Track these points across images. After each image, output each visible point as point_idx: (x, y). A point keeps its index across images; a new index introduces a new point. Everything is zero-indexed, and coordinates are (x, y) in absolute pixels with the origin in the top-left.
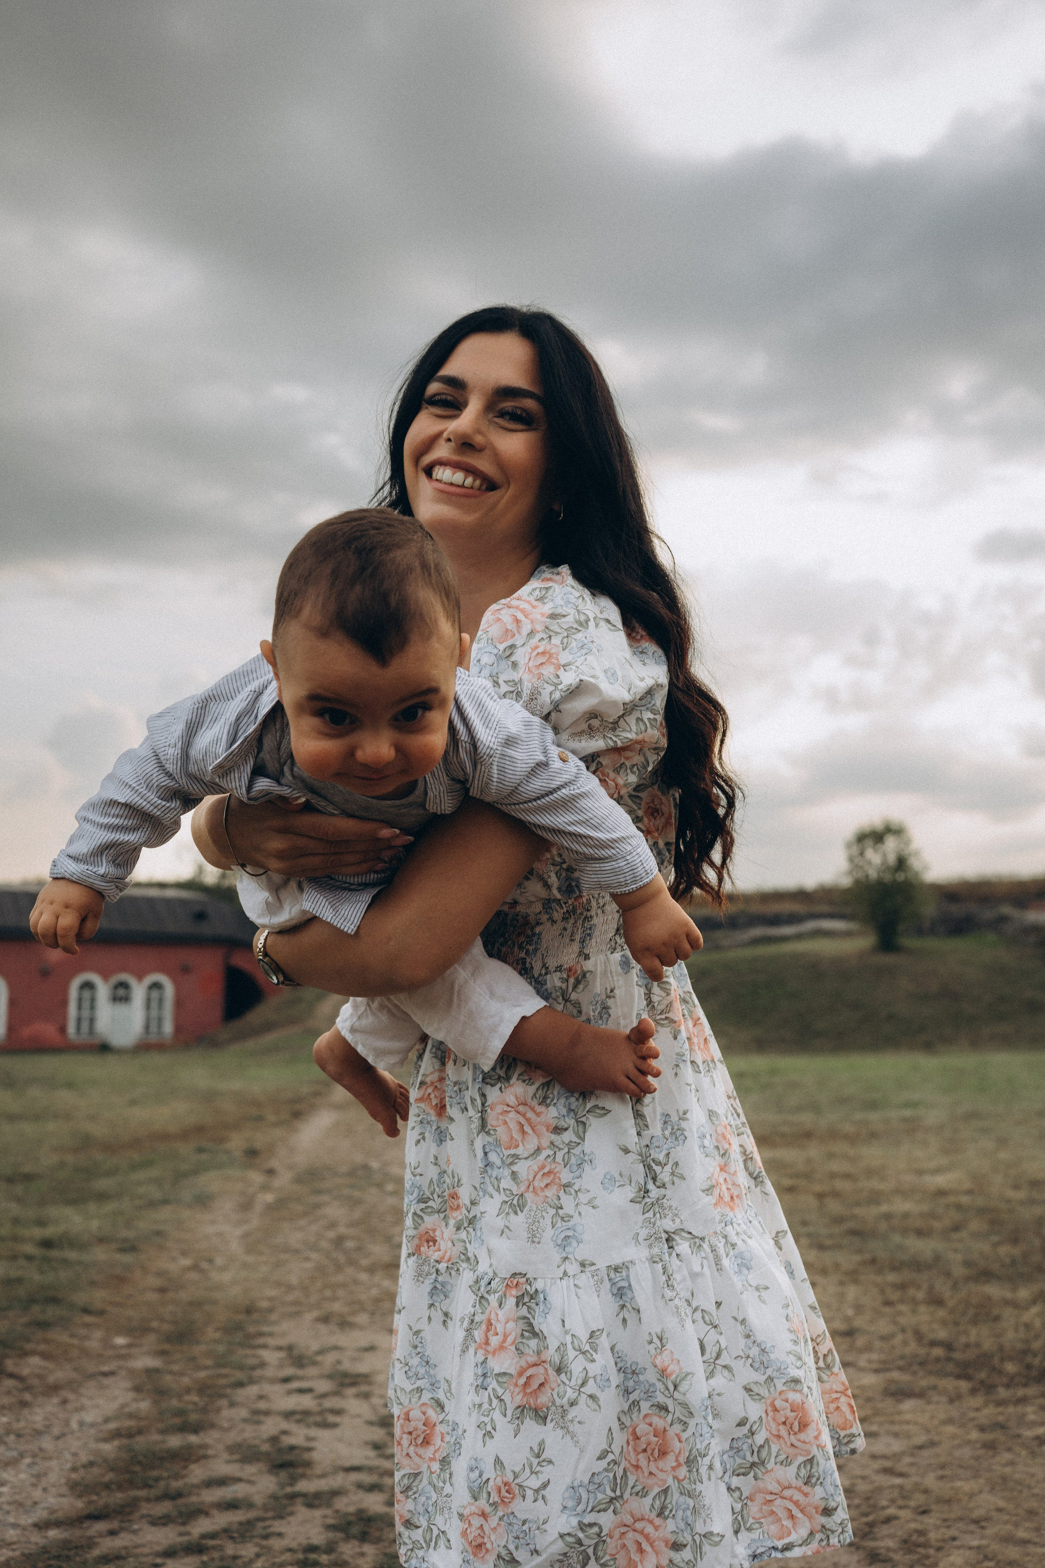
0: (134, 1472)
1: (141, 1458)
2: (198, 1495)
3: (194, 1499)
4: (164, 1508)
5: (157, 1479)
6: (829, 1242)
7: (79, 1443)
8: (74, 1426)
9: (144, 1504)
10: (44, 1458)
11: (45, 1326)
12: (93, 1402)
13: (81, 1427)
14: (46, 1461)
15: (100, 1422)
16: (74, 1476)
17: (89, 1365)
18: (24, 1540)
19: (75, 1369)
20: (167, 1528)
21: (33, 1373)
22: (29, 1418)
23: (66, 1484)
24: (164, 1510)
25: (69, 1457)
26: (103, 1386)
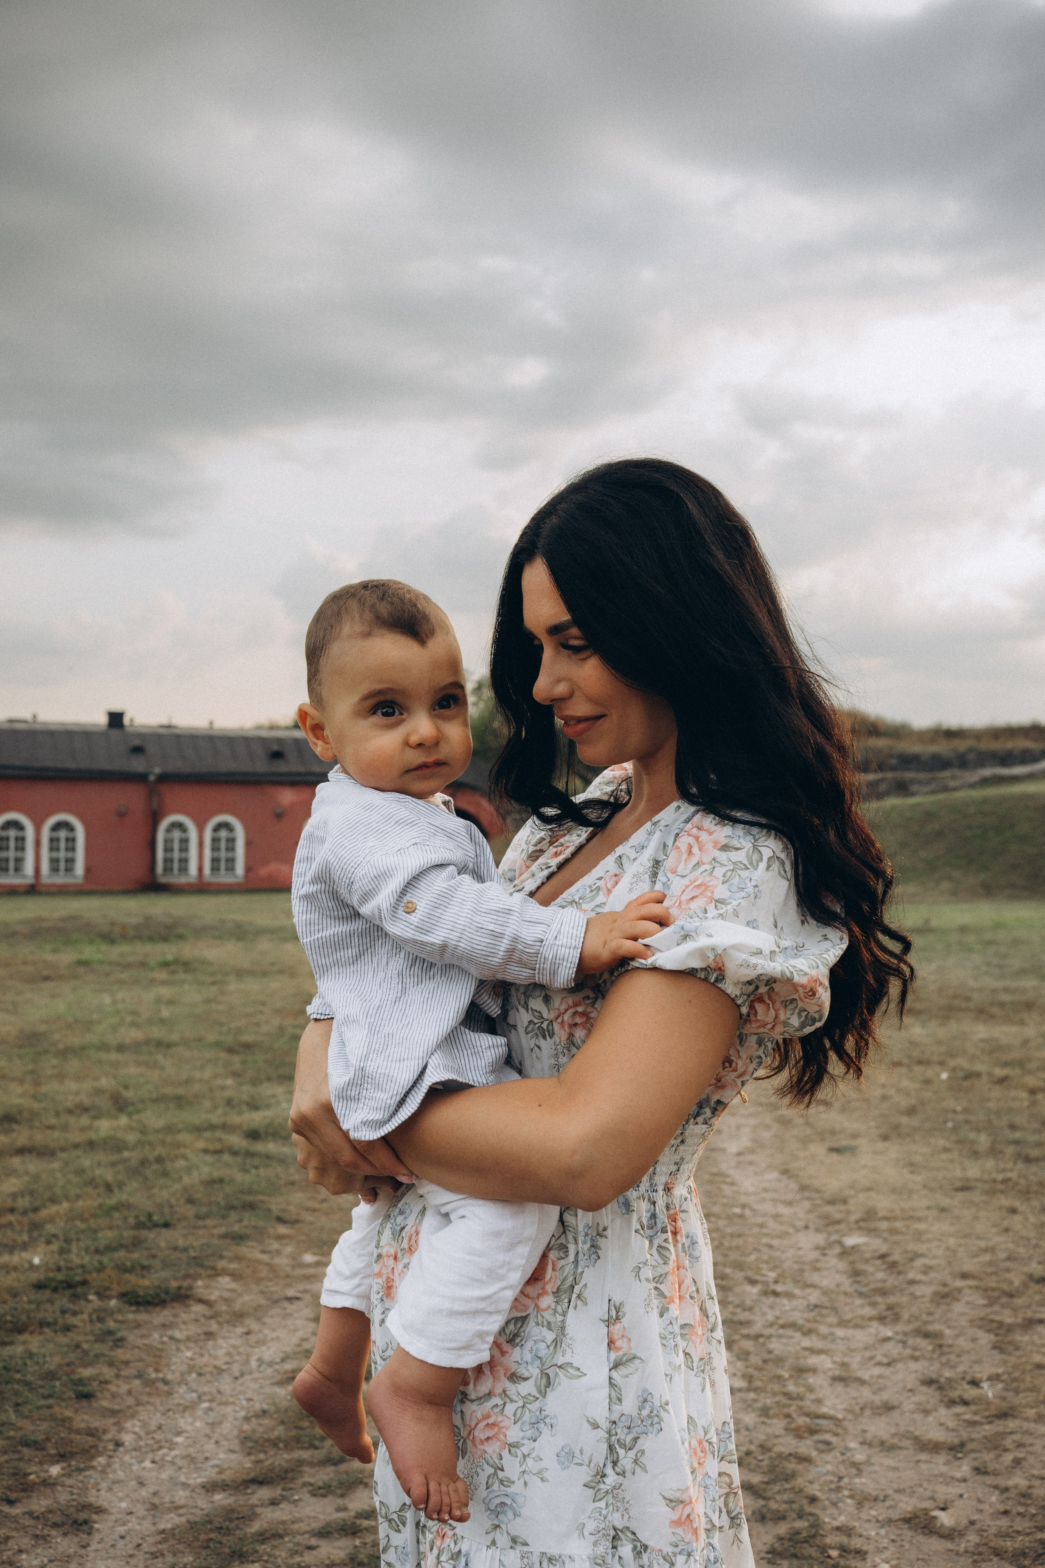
4: (326, 1475)
7: (256, 1386)
8: (254, 1364)
9: (307, 1469)
10: (221, 1404)
11: (239, 1238)
12: (274, 1335)
13: (259, 1366)
14: (222, 1407)
15: (278, 1360)
16: (246, 1427)
17: (275, 1288)
18: (191, 1504)
19: (262, 1292)
20: (326, 1501)
21: (221, 1297)
22: (212, 1352)
23: (238, 1437)
24: (326, 1478)
25: (244, 1403)
26: (287, 1315)
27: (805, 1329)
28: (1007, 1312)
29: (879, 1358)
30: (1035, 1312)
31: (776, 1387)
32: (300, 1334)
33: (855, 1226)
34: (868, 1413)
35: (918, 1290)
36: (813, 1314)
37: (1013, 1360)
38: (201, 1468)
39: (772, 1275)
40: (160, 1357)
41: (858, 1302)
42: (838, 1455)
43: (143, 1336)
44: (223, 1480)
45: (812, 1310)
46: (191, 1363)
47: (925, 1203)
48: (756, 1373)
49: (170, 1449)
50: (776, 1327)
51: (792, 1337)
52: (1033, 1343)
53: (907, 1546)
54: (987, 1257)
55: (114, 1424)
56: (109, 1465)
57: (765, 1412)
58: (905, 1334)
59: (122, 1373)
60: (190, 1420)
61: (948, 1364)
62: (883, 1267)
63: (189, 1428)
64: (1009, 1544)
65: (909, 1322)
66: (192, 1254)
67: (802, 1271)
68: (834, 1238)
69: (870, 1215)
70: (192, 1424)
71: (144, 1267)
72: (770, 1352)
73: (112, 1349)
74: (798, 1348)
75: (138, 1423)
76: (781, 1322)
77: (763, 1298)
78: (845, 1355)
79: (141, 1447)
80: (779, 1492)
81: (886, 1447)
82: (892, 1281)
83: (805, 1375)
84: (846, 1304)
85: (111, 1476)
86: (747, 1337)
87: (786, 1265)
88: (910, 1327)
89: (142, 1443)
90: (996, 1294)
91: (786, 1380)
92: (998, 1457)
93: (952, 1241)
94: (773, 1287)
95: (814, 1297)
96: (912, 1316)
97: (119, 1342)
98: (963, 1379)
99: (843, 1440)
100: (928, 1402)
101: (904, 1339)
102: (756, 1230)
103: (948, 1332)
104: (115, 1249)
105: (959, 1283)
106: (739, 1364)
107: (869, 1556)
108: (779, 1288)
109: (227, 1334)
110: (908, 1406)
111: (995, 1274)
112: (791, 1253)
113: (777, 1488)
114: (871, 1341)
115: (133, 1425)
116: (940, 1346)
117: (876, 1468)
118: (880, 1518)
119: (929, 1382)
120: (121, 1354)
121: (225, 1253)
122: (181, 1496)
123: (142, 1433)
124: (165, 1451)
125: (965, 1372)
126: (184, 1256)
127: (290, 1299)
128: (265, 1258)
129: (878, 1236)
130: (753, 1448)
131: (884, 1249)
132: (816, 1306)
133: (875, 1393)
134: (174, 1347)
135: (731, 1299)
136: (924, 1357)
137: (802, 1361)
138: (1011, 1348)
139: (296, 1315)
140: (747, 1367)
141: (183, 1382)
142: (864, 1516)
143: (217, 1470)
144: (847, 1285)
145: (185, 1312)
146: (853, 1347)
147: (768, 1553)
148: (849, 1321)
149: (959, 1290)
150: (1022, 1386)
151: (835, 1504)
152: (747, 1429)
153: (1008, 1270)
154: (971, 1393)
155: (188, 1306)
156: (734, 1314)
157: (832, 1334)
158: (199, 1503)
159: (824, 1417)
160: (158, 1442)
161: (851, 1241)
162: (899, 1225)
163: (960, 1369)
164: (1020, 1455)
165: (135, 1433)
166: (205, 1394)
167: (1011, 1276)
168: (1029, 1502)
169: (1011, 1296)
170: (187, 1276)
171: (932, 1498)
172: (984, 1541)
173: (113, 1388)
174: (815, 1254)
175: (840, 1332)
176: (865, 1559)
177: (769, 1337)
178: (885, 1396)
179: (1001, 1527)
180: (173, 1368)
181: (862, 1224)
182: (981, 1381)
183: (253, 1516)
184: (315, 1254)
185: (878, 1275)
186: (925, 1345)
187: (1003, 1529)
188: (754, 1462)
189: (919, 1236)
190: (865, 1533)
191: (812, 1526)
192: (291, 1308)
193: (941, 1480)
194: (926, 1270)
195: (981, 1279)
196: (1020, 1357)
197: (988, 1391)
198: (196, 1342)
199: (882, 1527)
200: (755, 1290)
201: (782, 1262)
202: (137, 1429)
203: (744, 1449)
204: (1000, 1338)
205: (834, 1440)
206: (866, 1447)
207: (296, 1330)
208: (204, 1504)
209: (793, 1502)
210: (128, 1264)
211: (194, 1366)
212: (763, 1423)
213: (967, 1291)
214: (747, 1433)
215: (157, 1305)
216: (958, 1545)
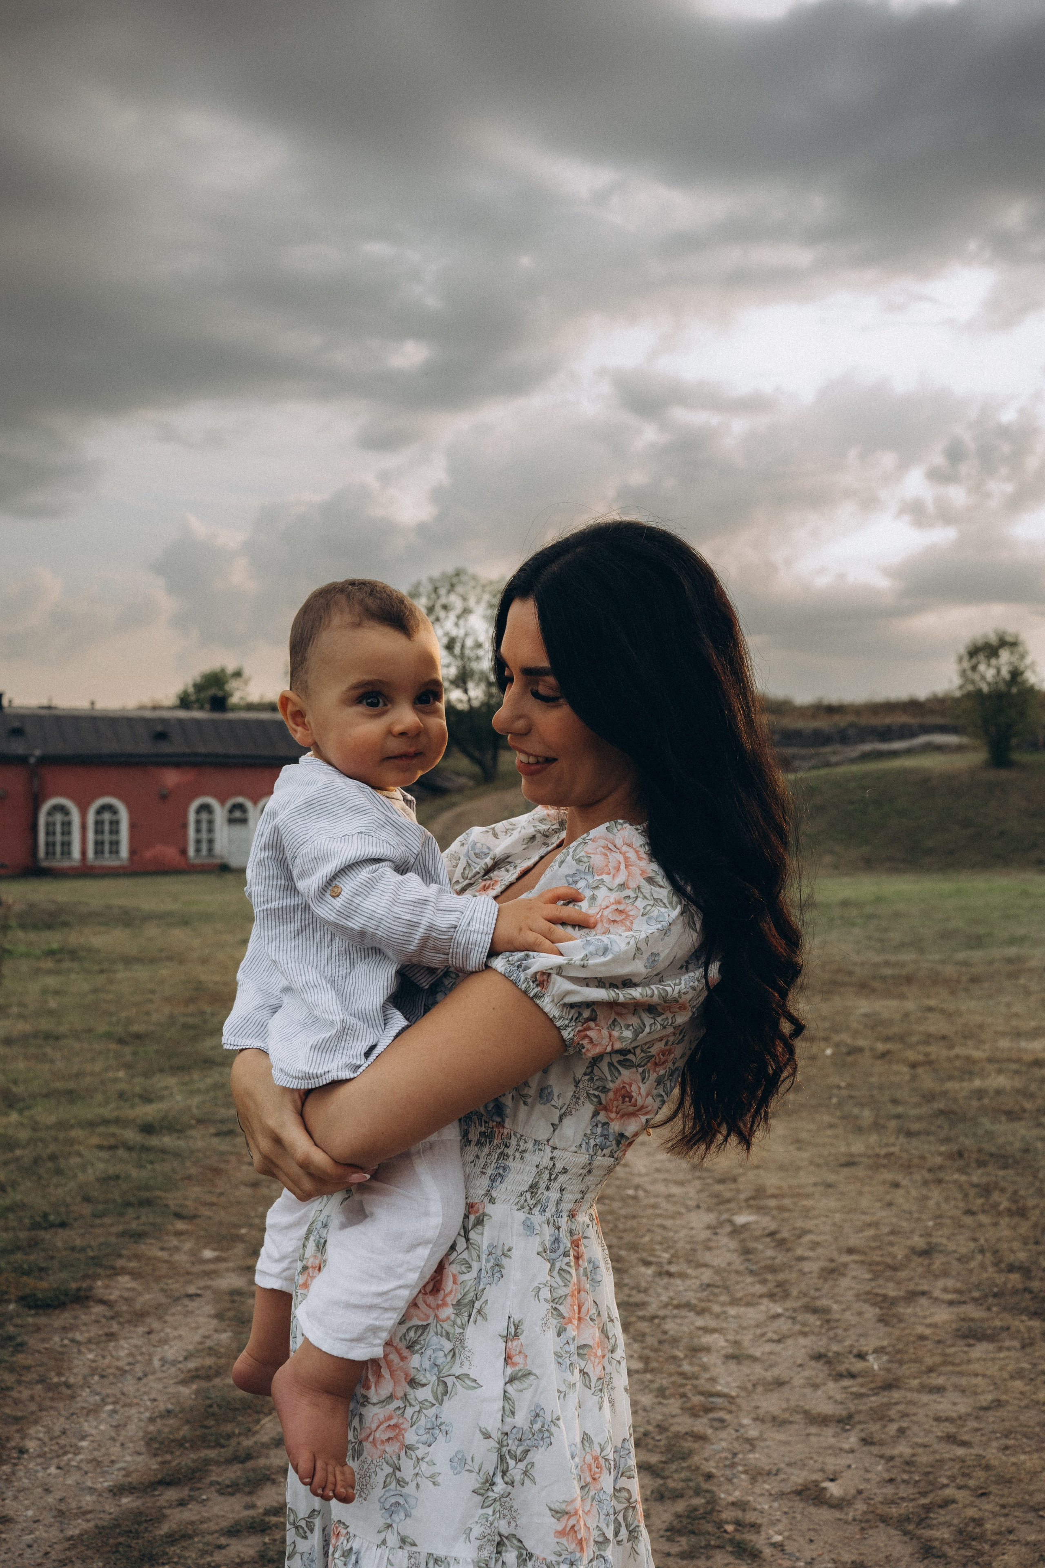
0: (206, 1427)
1: (215, 1409)
2: (267, 1457)
3: (262, 1462)
4: (233, 1473)
5: (229, 1437)
6: (915, 1127)
7: (160, 1386)
8: (157, 1363)
9: (214, 1468)
10: (124, 1406)
11: (138, 1236)
12: (176, 1334)
13: (163, 1366)
14: (126, 1409)
15: (181, 1359)
16: (151, 1428)
17: (174, 1286)
18: (98, 1508)
19: (162, 1290)
20: (232, 1499)
21: (121, 1297)
22: (114, 1353)
23: (143, 1438)
24: (233, 1476)
25: (149, 1403)
26: (188, 1312)
27: (699, 1309)
28: (891, 1285)
29: (770, 1335)
30: (917, 1284)
31: (672, 1368)
32: (202, 1331)
33: (743, 1204)
34: (760, 1389)
35: (807, 1266)
36: (705, 1293)
37: (897, 1332)
38: (106, 1472)
39: (666, 1256)
40: (62, 1360)
41: (749, 1279)
42: (733, 1432)
43: (43, 1340)
44: (130, 1483)
45: (705, 1290)
46: (94, 1365)
47: (812, 1179)
48: (652, 1354)
49: (75, 1454)
50: (670, 1308)
51: (686, 1317)
52: (915, 1315)
53: (799, 1517)
54: (871, 1232)
55: (18, 1431)
56: (14, 1473)
57: (661, 1392)
58: (795, 1310)
59: (23, 1378)
60: (95, 1423)
61: (835, 1339)
62: (773, 1244)
63: (94, 1432)
64: (894, 1510)
65: (798, 1298)
66: (91, 1254)
67: (694, 1250)
68: (725, 1216)
69: (759, 1193)
70: (96, 1427)
71: (41, 1269)
72: (665, 1333)
73: (13, 1355)
74: (692, 1327)
75: (40, 1428)
76: (675, 1302)
77: (657, 1280)
78: (737, 1333)
79: (45, 1453)
80: (676, 1471)
81: (778, 1422)
82: (781, 1258)
83: (699, 1355)
84: (737, 1283)
85: (16, 1484)
86: (642, 1318)
87: (680, 1245)
88: (798, 1304)
89: (46, 1449)
90: (879, 1268)
91: (681, 1360)
92: (885, 1426)
93: (838, 1217)
94: (666, 1267)
95: (707, 1276)
96: (800, 1292)
97: (20, 1347)
98: (850, 1352)
99: (737, 1417)
100: (817, 1376)
101: (794, 1315)
102: (650, 1211)
103: (835, 1307)
104: (12, 1252)
105: (846, 1258)
106: (636, 1346)
107: (763, 1529)
108: (673, 1269)
109: (128, 1335)
110: (798, 1381)
111: (879, 1248)
112: (683, 1233)
113: (674, 1467)
114: (762, 1317)
115: (37, 1431)
116: (828, 1321)
117: (768, 1443)
118: (773, 1492)
119: (818, 1357)
120: (21, 1359)
121: (124, 1252)
122: (88, 1500)
123: (46, 1439)
124: (70, 1456)
125: (851, 1346)
126: (82, 1256)
127: (190, 1296)
128: (164, 1255)
129: (766, 1214)
130: (650, 1428)
131: (773, 1226)
132: (708, 1286)
133: (766, 1370)
134: (75, 1350)
135: (626, 1281)
136: (813, 1333)
137: (696, 1340)
138: (895, 1320)
139: (197, 1312)
140: (643, 1348)
141: (86, 1384)
142: (758, 1490)
143: (123, 1473)
144: (738, 1262)
145: (85, 1314)
146: (745, 1325)
147: (667, 1530)
148: (741, 1299)
149: (845, 1265)
150: (906, 1357)
151: (729, 1480)
152: (645, 1410)
153: (892, 1244)
154: (858, 1366)
155: (88, 1307)
156: (630, 1296)
157: (725, 1312)
158: (107, 1508)
159: (719, 1395)
160: (63, 1447)
161: (741, 1219)
162: (787, 1202)
163: (847, 1343)
164: (905, 1425)
165: (39, 1439)
166: (108, 1396)
167: (895, 1249)
168: (913, 1469)
169: (895, 1269)
170: (86, 1277)
171: (822, 1470)
172: (871, 1509)
173: (15, 1394)
174: (707, 1234)
175: (732, 1311)
176: (759, 1532)
177: (664, 1318)
178: (776, 1371)
179: (886, 1494)
180: (75, 1370)
181: (752, 1202)
182: (867, 1354)
183: (161, 1518)
184: (214, 1250)
185: (768, 1252)
186: (814, 1320)
187: (889, 1497)
188: (652, 1442)
189: (806, 1213)
190: (759, 1507)
191: (708, 1503)
192: (192, 1305)
193: (830, 1452)
194: (815, 1245)
195: (865, 1254)
196: (904, 1329)
197: (874, 1363)
198: (97, 1343)
199: (775, 1500)
200: (650, 1271)
201: (675, 1242)
202: (41, 1435)
203: (642, 1430)
204: (884, 1311)
205: (728, 1417)
206: (758, 1422)
207: (198, 1328)
208: (112, 1507)
209: (690, 1480)
210: (26, 1266)
211: (96, 1369)
212: (660, 1403)
213: (852, 1266)
214: (644, 1414)
215: (56, 1307)
216: (847, 1514)
